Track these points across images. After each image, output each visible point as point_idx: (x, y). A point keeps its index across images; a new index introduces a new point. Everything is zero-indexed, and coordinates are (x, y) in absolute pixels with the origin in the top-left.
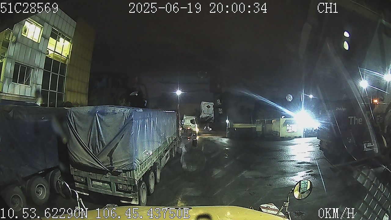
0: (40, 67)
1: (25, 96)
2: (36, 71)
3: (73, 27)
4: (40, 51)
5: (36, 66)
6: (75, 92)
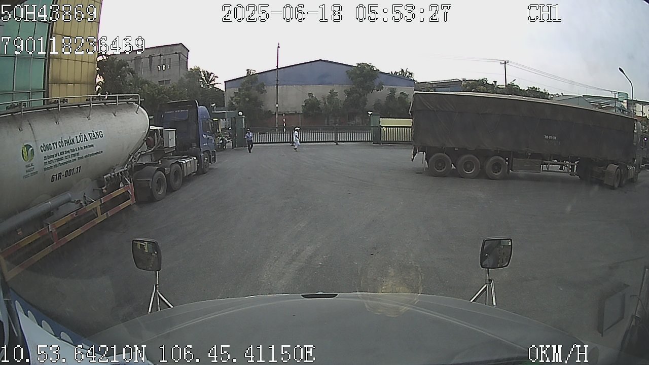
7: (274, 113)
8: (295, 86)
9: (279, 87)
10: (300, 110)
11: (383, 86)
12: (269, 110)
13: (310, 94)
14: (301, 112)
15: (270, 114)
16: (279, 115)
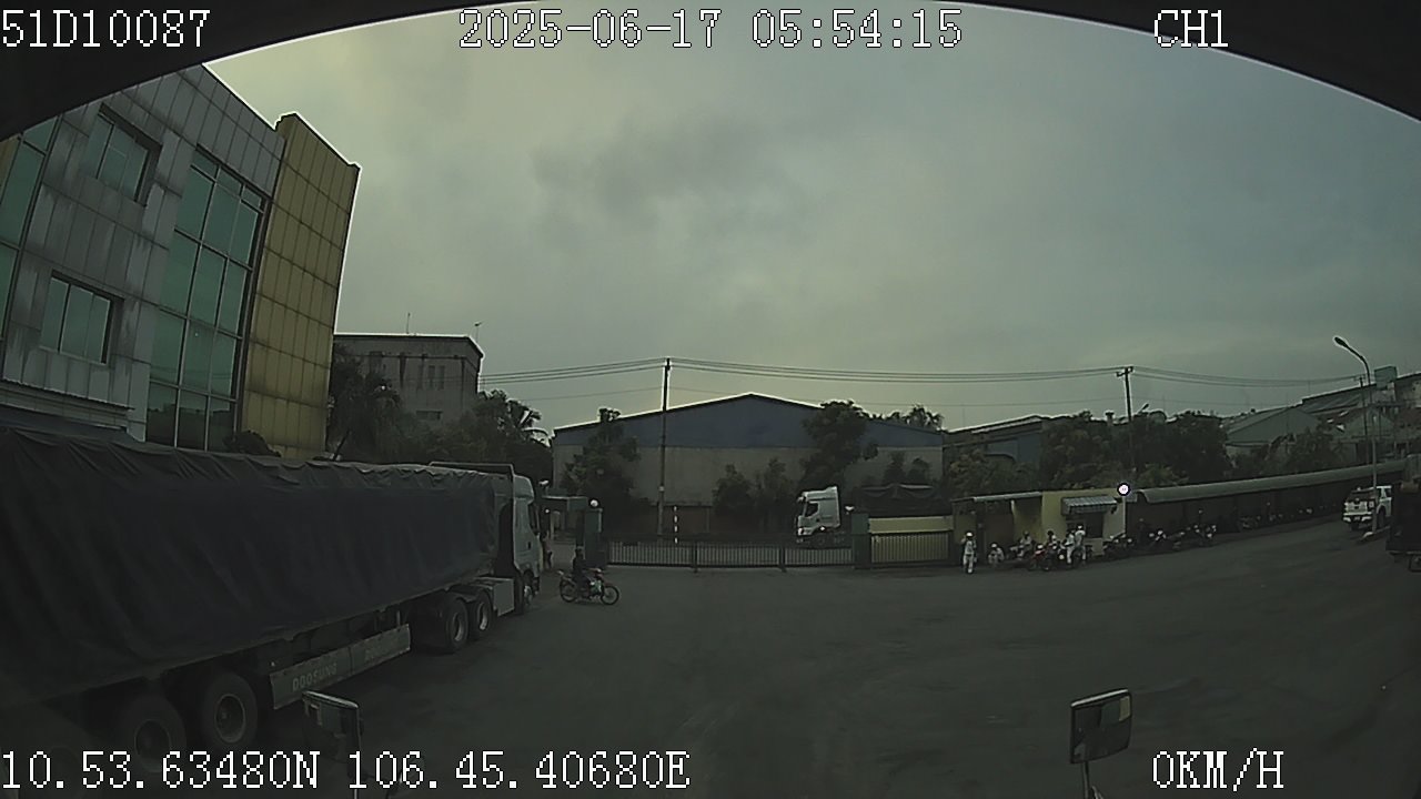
0: (145, 298)
1: (86, 399)
2: (132, 309)
3: (273, 155)
4: (146, 238)
5: (131, 292)
6: (275, 396)
7: (655, 504)
8: (698, 450)
9: (666, 449)
10: (708, 499)
11: (878, 449)
12: (643, 497)
13: (728, 466)
14: (711, 504)
15: (646, 506)
16: (664, 508)
